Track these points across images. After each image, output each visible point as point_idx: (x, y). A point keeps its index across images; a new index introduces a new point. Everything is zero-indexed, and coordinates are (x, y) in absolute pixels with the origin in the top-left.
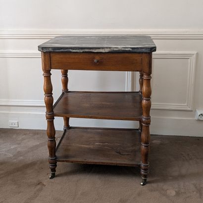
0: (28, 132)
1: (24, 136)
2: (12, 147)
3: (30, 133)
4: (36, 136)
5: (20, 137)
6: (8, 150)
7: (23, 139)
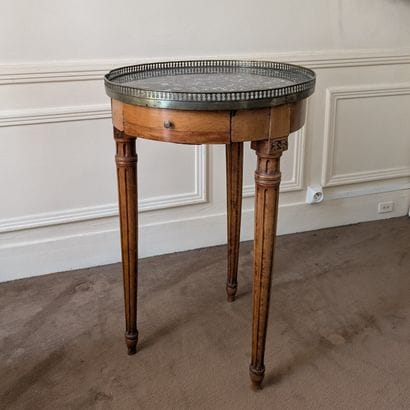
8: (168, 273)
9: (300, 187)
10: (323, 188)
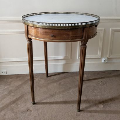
0: (13, 77)
1: (11, 79)
2: (6, 88)
3: (14, 77)
4: (19, 79)
5: (9, 80)
6: (4, 90)
7: (11, 81)
8: (57, 78)
9: (100, 57)
10: (108, 58)
